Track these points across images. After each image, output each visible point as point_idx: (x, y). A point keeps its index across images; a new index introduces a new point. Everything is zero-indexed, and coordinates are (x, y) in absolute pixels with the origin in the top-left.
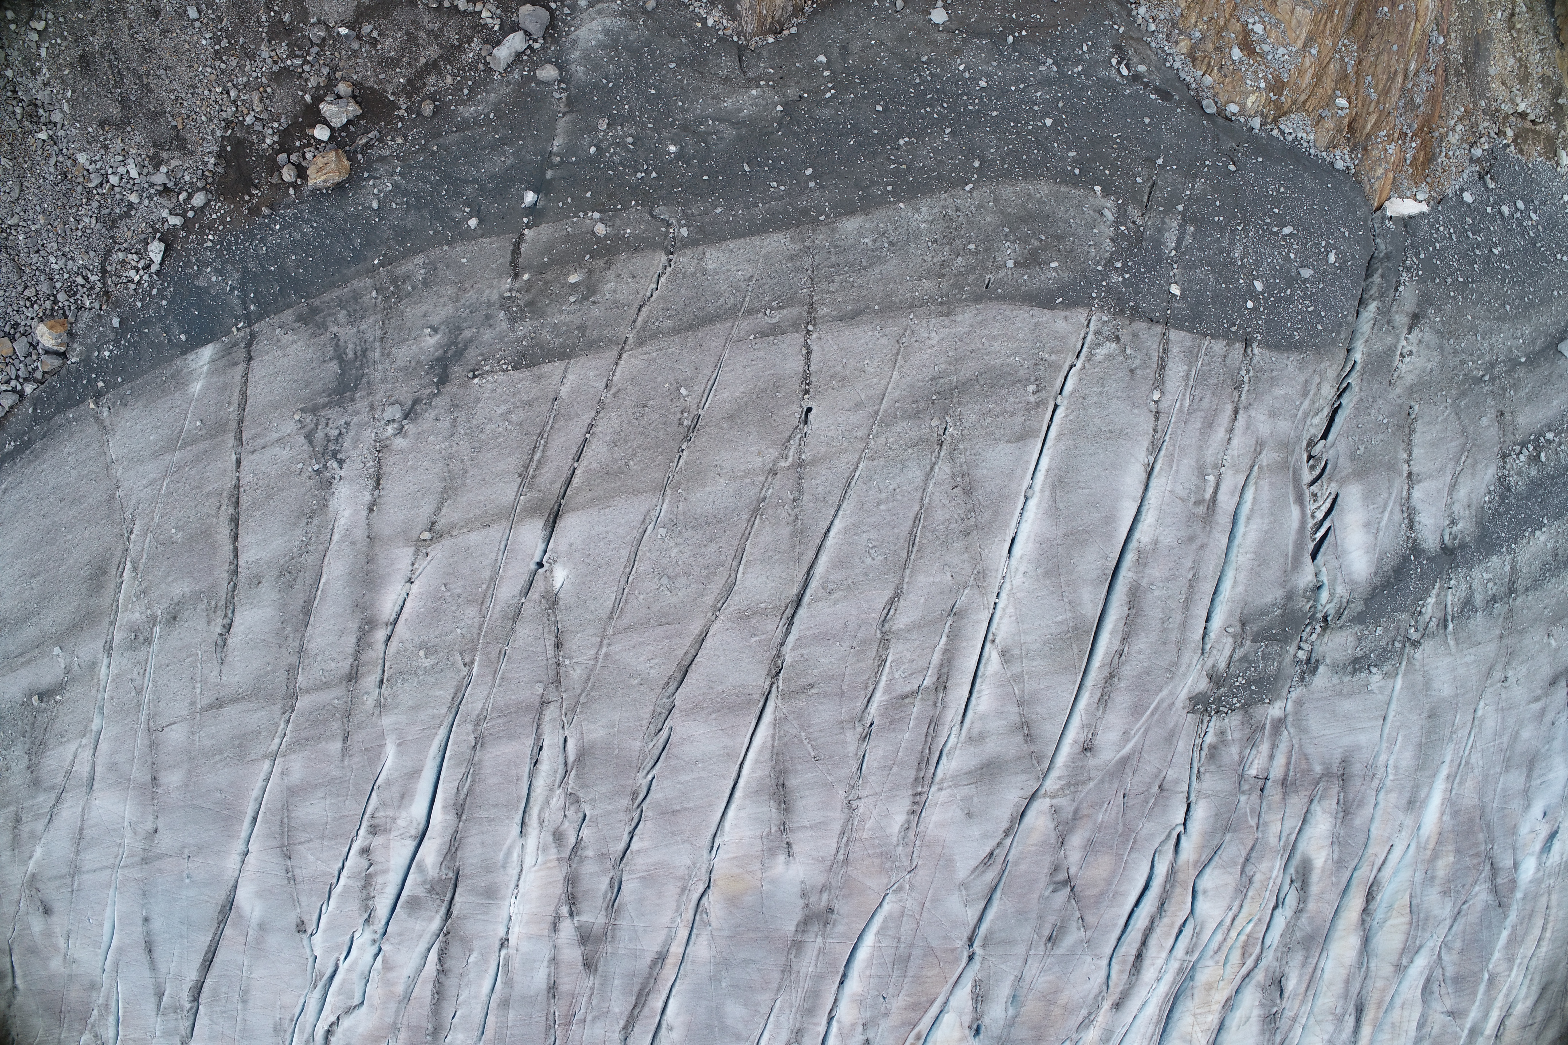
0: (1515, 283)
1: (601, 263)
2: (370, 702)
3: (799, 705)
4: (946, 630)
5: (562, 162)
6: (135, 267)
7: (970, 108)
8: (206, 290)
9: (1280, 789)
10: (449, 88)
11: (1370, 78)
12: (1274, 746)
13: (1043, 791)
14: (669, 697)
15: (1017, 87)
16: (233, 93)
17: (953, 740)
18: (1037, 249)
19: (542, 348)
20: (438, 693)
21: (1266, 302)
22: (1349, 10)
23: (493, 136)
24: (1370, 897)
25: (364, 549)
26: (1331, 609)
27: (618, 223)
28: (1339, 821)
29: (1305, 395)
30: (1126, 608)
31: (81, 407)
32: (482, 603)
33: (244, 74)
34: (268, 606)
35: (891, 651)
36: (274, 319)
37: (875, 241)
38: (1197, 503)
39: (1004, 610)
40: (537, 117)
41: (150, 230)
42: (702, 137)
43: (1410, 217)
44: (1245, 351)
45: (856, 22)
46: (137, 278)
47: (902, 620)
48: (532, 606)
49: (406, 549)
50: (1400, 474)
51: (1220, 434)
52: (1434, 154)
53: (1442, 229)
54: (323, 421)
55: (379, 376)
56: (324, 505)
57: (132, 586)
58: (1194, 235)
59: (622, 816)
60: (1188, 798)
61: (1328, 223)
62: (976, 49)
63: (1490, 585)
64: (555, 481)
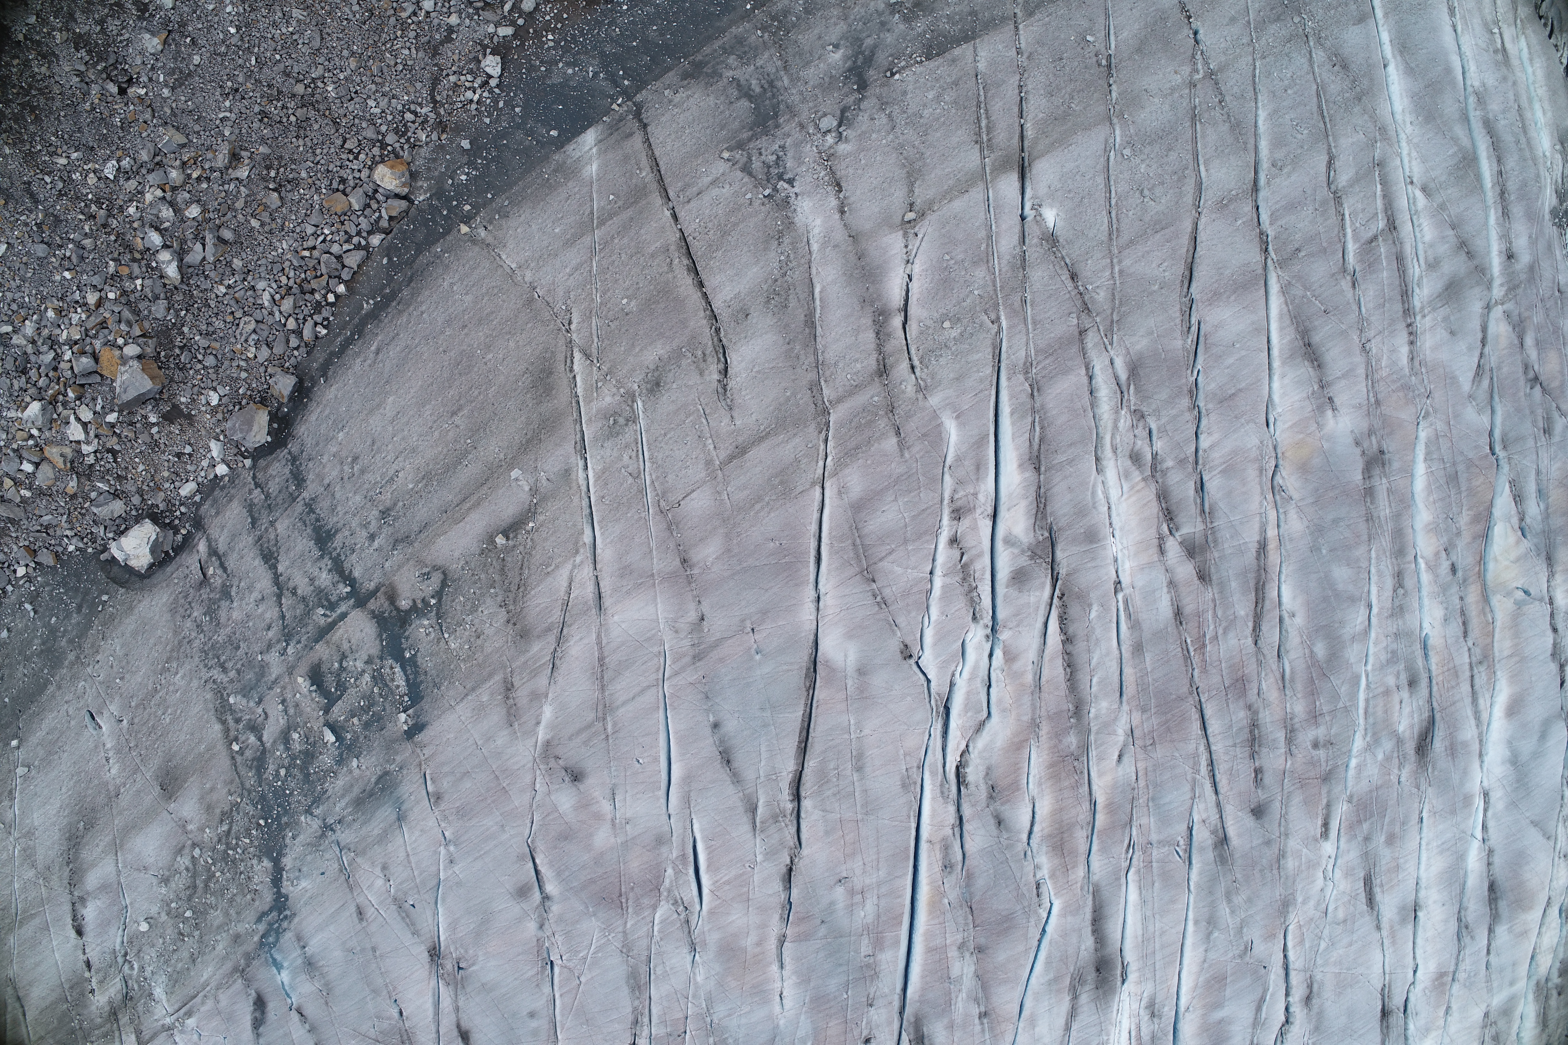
2: (909, 388)
3: (1296, 269)
4: (1377, 178)
6: (471, 88)
8: (564, 85)
13: (1493, 301)
14: (1186, 296)
17: (1416, 271)
19: (945, 37)
20: (976, 357)
25: (850, 248)
32: (987, 261)
34: (766, 333)
35: (1345, 206)
36: (658, 84)
38: (1495, 51)
39: (1409, 154)
41: (479, 48)
46: (476, 98)
47: (1343, 179)
48: (1034, 251)
49: (894, 235)
54: (754, 152)
55: (797, 98)
56: (790, 224)
57: (589, 374)
59: (1185, 417)
64: (1012, 138)
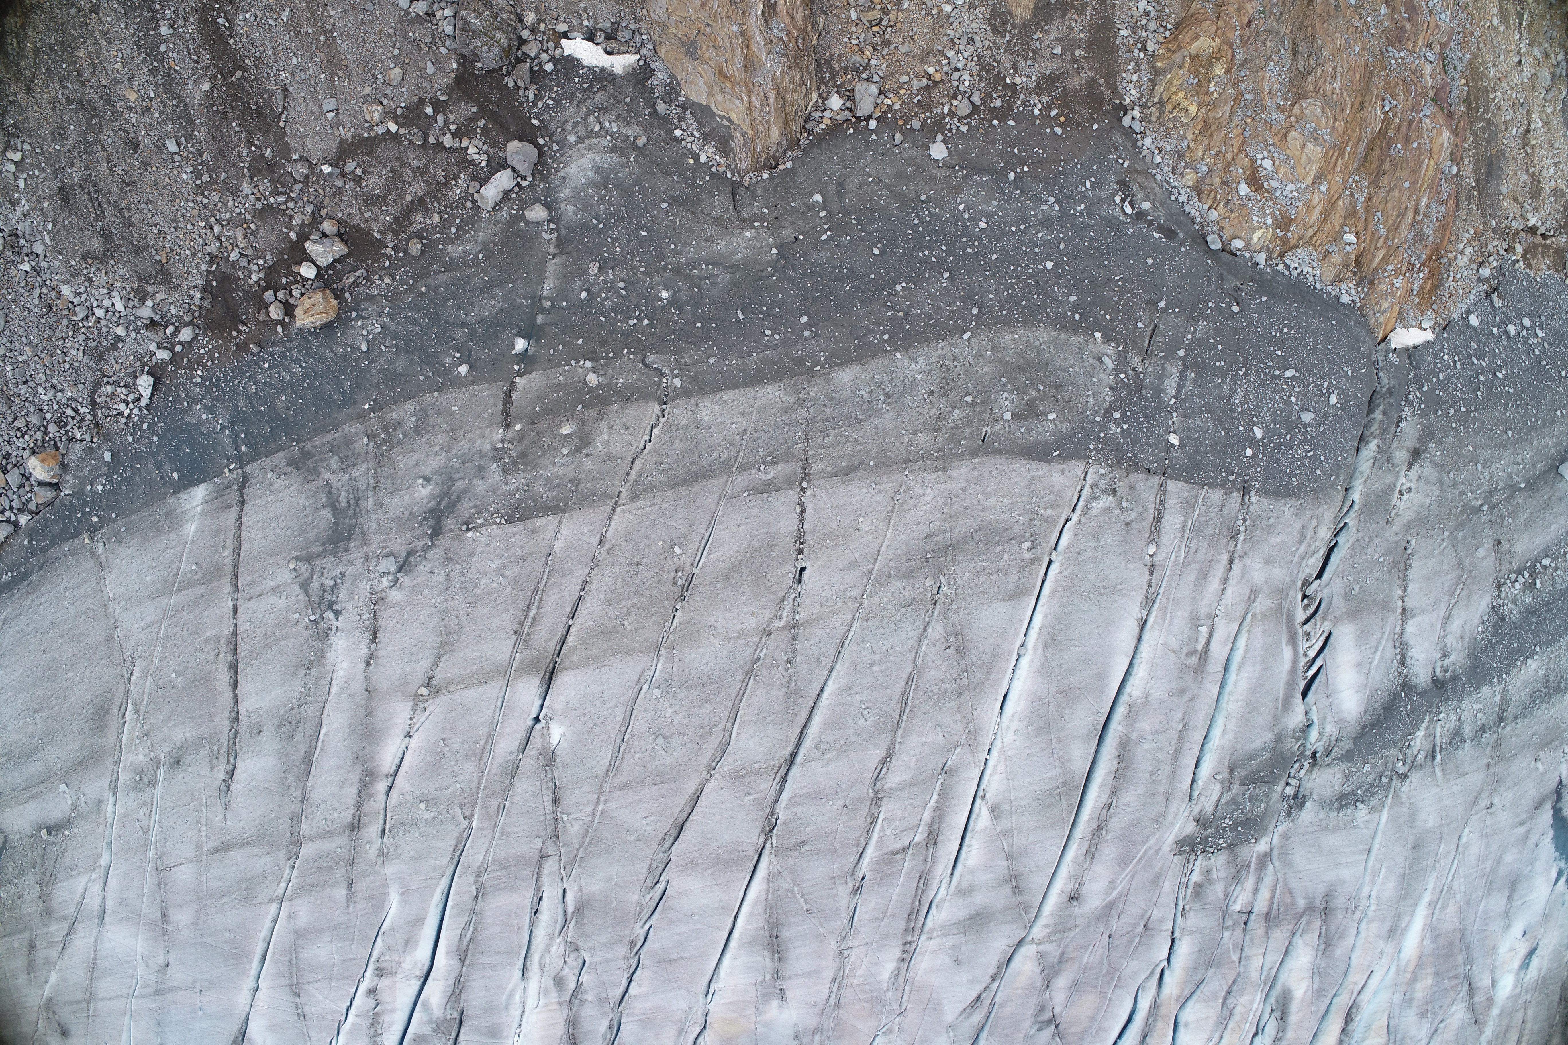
0: (1518, 406)
1: (593, 413)
2: (372, 851)
3: (792, 861)
4: (938, 788)
5: (553, 306)
6: (124, 401)
7: (969, 250)
8: (197, 427)
9: (1263, 923)
10: (436, 226)
11: (1379, 214)
12: (1259, 880)
13: (1030, 938)
14: (665, 852)
15: (1018, 227)
16: (217, 229)
17: (943, 891)
18: (1036, 399)
19: (535, 501)
20: (439, 844)
21: (1265, 449)
22: (1361, 148)
23: (482, 278)
24: (1349, 1018)
25: (362, 702)
26: (1320, 747)
27: (610, 372)
28: (1320, 953)
29: (1300, 541)
30: (1115, 762)
31: (77, 541)
32: (481, 758)
33: (227, 210)
34: (270, 755)
35: (883, 809)
36: (266, 462)
37: (870, 393)
38: (1189, 654)
39: (995, 767)
40: (527, 258)
41: (138, 363)
42: (695, 282)
43: (1415, 347)
44: (1243, 500)
45: (853, 157)
46: (127, 412)
47: (894, 779)
48: (530, 762)
49: (404, 704)
50: (1394, 611)
51: (1215, 584)
52: (1441, 280)
53: (1446, 357)
54: (318, 571)
55: (373, 526)
56: (321, 657)
57: (134, 728)
58: (1194, 382)
59: (621, 963)
60: (1173, 933)
61: (1331, 362)
62: (977, 187)
63: (1480, 715)
64: (550, 640)
